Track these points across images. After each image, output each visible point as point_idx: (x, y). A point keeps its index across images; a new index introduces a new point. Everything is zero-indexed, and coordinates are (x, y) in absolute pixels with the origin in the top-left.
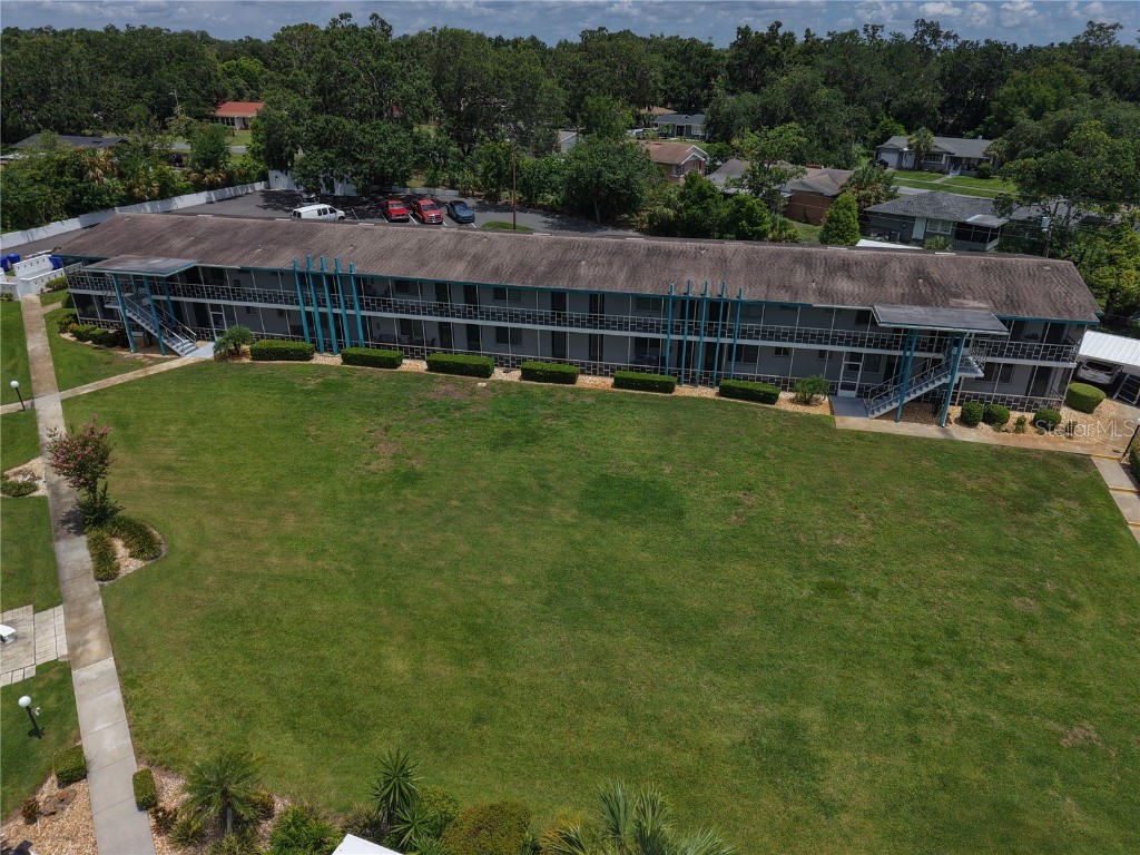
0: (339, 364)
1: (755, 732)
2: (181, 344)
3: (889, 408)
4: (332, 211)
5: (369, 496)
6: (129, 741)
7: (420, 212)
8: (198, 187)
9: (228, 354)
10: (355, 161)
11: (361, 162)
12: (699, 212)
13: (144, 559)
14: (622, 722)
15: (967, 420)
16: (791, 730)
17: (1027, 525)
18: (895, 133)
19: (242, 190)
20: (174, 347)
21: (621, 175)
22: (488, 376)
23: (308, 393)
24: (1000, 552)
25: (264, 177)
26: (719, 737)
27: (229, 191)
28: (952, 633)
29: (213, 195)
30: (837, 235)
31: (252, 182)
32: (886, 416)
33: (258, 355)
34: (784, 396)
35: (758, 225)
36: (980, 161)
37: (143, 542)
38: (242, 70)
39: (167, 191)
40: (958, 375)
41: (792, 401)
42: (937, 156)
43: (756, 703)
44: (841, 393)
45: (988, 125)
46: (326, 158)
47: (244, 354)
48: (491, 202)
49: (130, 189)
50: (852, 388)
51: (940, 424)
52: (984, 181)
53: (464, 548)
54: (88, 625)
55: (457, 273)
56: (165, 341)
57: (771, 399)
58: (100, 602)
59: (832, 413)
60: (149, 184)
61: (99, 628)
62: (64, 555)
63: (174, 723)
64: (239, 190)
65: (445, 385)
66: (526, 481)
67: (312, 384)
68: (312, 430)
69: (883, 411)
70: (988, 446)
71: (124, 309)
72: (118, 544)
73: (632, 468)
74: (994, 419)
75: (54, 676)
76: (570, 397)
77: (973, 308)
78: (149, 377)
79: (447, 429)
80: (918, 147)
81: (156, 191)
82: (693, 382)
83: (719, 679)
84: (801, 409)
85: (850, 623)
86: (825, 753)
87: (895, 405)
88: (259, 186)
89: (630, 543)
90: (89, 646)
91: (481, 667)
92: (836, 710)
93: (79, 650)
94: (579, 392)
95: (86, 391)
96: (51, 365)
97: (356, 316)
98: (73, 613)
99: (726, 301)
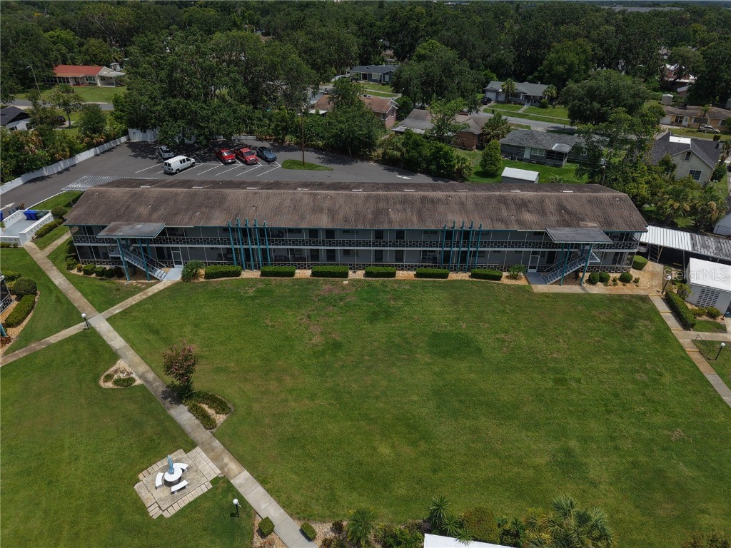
0: (259, 277)
1: (554, 456)
2: (158, 273)
3: (557, 279)
4: (188, 160)
5: (321, 359)
6: (282, 511)
7: (243, 157)
8: (89, 146)
9: (188, 276)
10: (198, 127)
11: (202, 128)
12: (416, 154)
13: (226, 414)
14: (497, 461)
15: (592, 281)
16: (568, 452)
17: (632, 336)
19: (114, 143)
20: (155, 276)
21: (365, 131)
22: (347, 277)
23: (253, 298)
24: (624, 352)
25: (125, 133)
26: (541, 460)
27: (106, 146)
28: (616, 396)
29: (98, 150)
30: (491, 164)
31: (119, 138)
32: (556, 283)
33: (208, 276)
34: (505, 274)
35: (450, 161)
36: (541, 98)
37: (221, 406)
38: (62, 39)
39: (74, 152)
41: (507, 277)
42: (517, 95)
43: (549, 443)
44: (529, 270)
45: (540, 72)
47: (201, 276)
49: (52, 155)
50: (534, 267)
51: (580, 285)
52: (544, 110)
53: (384, 383)
54: (220, 456)
55: (324, 222)
56: (150, 273)
57: (499, 278)
58: (217, 441)
59: (529, 283)
61: (227, 456)
62: (178, 418)
63: (297, 498)
64: (112, 144)
65: (325, 285)
66: (397, 340)
67: (251, 292)
68: (268, 321)
69: (554, 281)
70: (604, 295)
71: (123, 256)
72: (205, 407)
73: (446, 326)
74: (604, 280)
75: (222, 485)
76: (396, 286)
77: (591, 227)
78: (150, 298)
79: (341, 313)
80: (508, 90)
81: (68, 154)
82: (456, 271)
83: (529, 434)
84: (513, 282)
85: (574, 397)
86: (585, 460)
87: (559, 278)
88: (123, 139)
89: (463, 369)
90: (229, 466)
91: (423, 446)
92: (584, 440)
93: (226, 469)
94: (399, 282)
95: (117, 311)
96: (80, 294)
97: (266, 249)
98: (208, 450)
99: (473, 231)
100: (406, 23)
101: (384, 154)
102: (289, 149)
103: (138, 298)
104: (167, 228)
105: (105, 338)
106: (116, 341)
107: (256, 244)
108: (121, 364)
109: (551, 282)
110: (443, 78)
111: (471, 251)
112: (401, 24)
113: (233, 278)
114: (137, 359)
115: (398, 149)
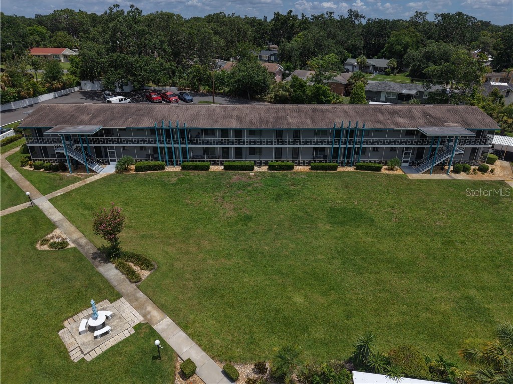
0: (180, 171)
1: (457, 303)
2: (96, 168)
3: (428, 169)
4: (125, 100)
5: (235, 228)
6: (204, 354)
7: (168, 98)
8: (49, 91)
9: (121, 170)
10: (133, 75)
11: (136, 76)
12: (301, 93)
13: (150, 270)
14: (405, 308)
15: (456, 171)
16: (469, 299)
17: (500, 209)
18: (348, 57)
19: (69, 91)
20: (94, 169)
21: (261, 78)
22: (253, 170)
23: (174, 185)
24: (497, 221)
25: (78, 84)
26: (447, 307)
27: (63, 92)
28: (501, 254)
29: (56, 94)
30: (358, 100)
31: (73, 87)
32: (426, 173)
33: (138, 170)
34: (384, 167)
35: (328, 98)
36: (386, 68)
37: (146, 264)
38: (37, 32)
39: (36, 94)
40: (455, 153)
41: (386, 169)
42: (368, 67)
43: (450, 292)
44: (403, 165)
45: (382, 53)
46: (119, 74)
47: (132, 170)
48: (195, 92)
49: (19, 93)
50: (406, 162)
51: (447, 174)
52: (388, 77)
53: (292, 246)
54: (144, 305)
55: (234, 125)
56: (89, 167)
57: (379, 169)
58: (141, 293)
59: (404, 173)
60: (28, 90)
61: (150, 305)
62: (106, 274)
63: (218, 341)
64: (67, 91)
65: (236, 177)
66: (300, 214)
67: (173, 181)
68: (188, 201)
69: (425, 171)
70: (469, 181)
71: (66, 152)
72: (132, 265)
73: (341, 204)
74: (466, 170)
75: (144, 331)
76: (294, 176)
77: (454, 126)
78: (88, 185)
79: (250, 195)
80: (361, 63)
81: (32, 93)
82: (342, 165)
83: (430, 285)
84: (391, 172)
85: (463, 255)
86: (487, 306)
87: (430, 168)
88: (77, 89)
89: (360, 235)
90: (152, 314)
91: (334, 295)
92: (481, 289)
93: (149, 317)
94: (297, 173)
95: (59, 194)
96: (28, 183)
97: (186, 148)
98: (132, 300)
99: (358, 129)
100: (285, 22)
101: (276, 96)
102: (203, 95)
103: (77, 185)
104: (104, 129)
105: (46, 213)
106: (55, 216)
107: (178, 144)
108: (57, 232)
109: (423, 172)
110: (316, 50)
111: (355, 148)
112: (281, 23)
113: (158, 171)
114: (72, 228)
115: (287, 91)
